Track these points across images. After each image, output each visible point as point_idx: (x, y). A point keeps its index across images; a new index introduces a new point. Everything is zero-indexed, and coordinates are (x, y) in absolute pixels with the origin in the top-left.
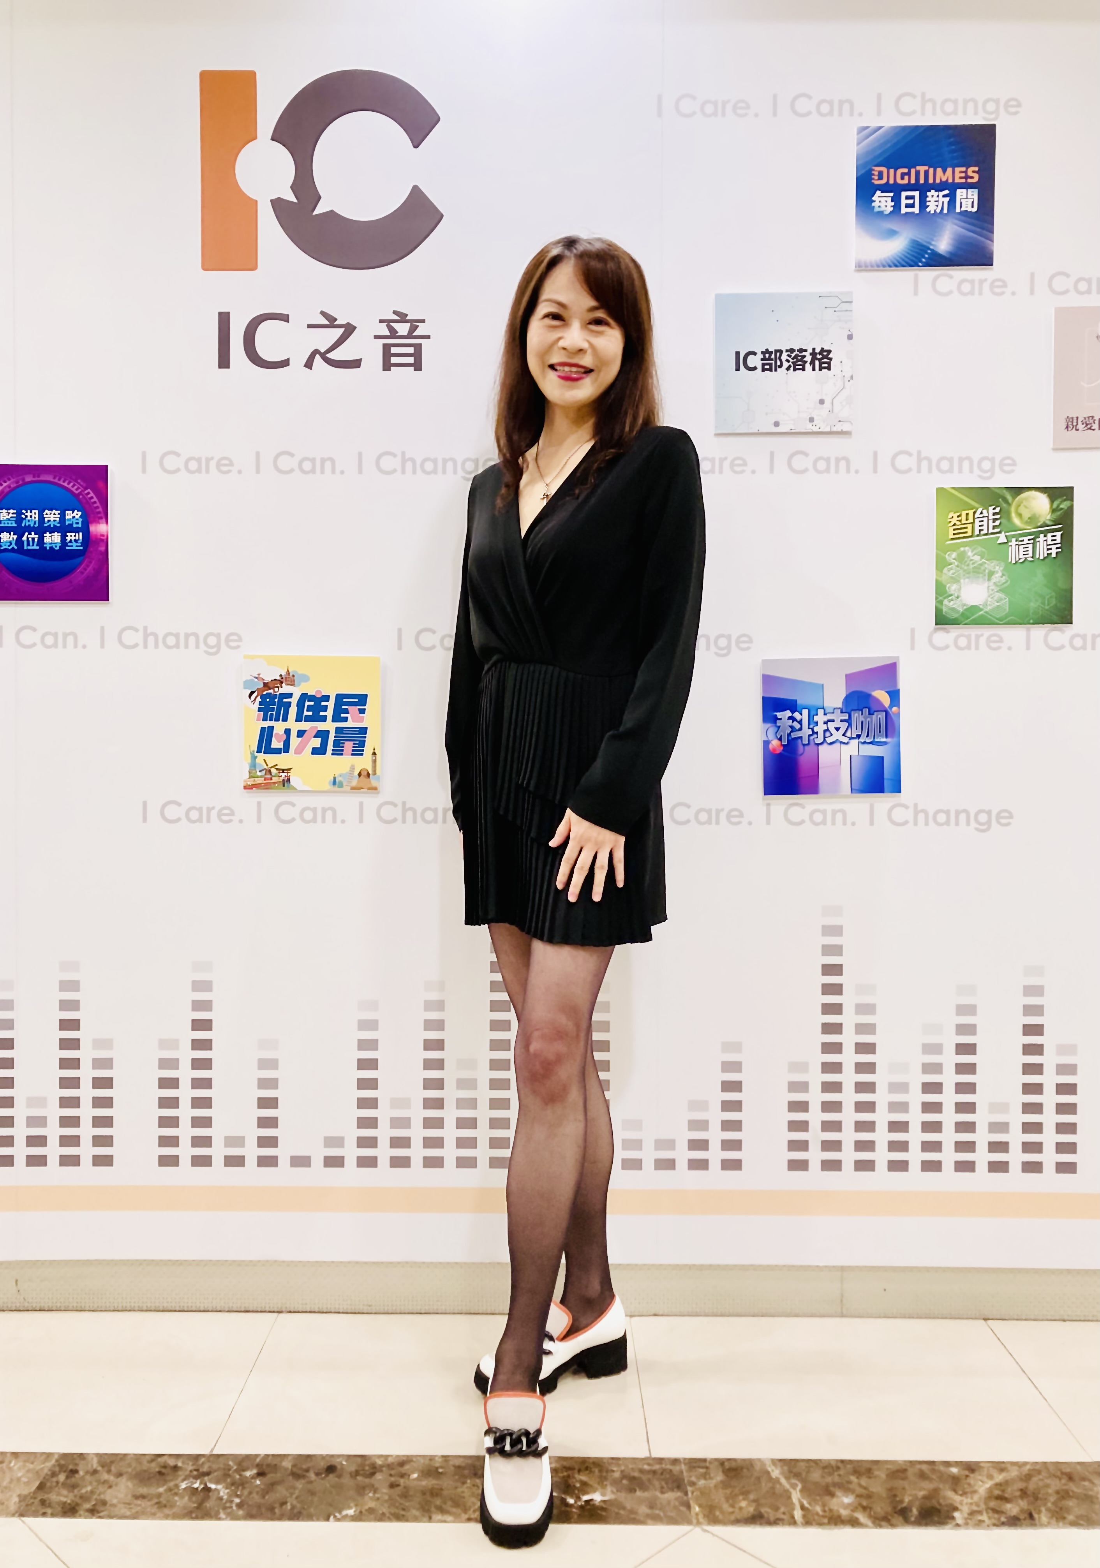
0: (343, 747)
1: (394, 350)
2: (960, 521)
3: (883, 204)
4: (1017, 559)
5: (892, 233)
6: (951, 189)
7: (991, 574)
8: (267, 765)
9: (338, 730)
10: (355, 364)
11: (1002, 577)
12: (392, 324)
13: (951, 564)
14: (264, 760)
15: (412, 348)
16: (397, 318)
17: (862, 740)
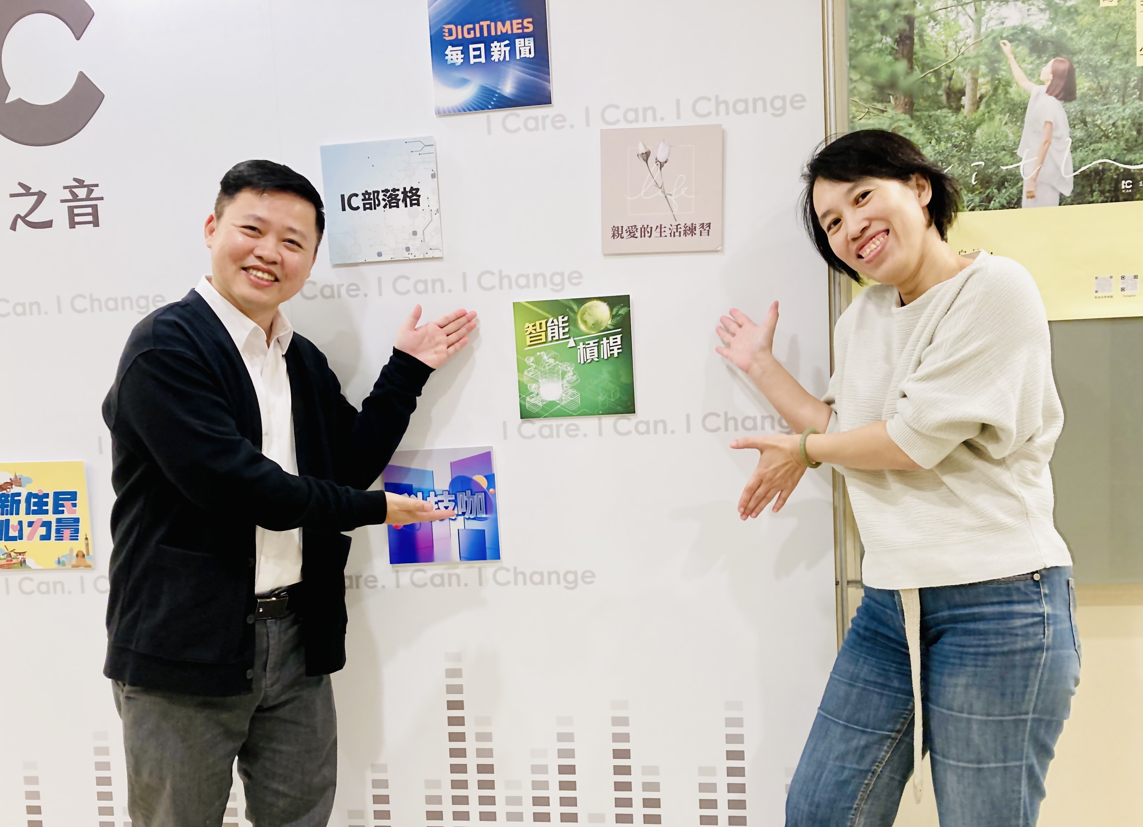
0: (63, 534)
1: (76, 211)
2: (535, 330)
3: (454, 57)
4: (585, 360)
5: (464, 82)
6: (510, 39)
7: (564, 373)
8: (8, 550)
9: (59, 521)
10: (48, 224)
11: (573, 376)
12: (74, 190)
13: (530, 367)
14: (5, 546)
15: (90, 209)
16: (77, 184)
17: (467, 516)
